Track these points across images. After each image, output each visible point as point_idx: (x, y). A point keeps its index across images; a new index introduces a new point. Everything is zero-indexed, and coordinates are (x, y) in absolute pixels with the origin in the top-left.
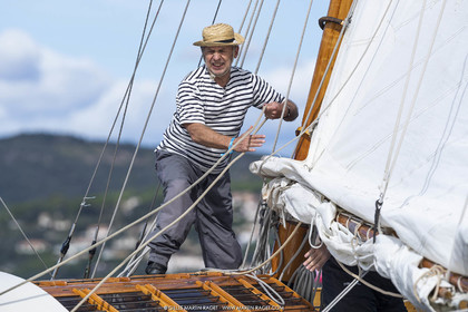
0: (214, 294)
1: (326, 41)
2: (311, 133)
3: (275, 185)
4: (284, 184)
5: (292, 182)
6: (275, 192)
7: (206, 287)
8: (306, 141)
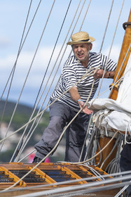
0: (68, 173)
1: (127, 35)
2: (119, 87)
3: (100, 113)
4: (106, 112)
5: (111, 111)
6: (100, 117)
7: (63, 170)
8: (115, 91)
